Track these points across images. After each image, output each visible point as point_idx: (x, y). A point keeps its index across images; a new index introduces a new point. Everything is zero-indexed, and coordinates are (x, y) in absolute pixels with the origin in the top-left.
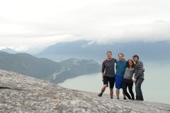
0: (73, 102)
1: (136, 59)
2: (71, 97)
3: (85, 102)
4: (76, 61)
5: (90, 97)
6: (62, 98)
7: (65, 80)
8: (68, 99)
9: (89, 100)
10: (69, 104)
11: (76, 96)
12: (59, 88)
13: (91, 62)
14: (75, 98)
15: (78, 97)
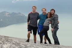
0: (5, 46)
2: (3, 42)
3: (14, 46)
4: (7, 14)
5: (18, 42)
10: (1, 47)
11: (7, 41)
13: (19, 15)
14: (6, 43)
15: (9, 42)
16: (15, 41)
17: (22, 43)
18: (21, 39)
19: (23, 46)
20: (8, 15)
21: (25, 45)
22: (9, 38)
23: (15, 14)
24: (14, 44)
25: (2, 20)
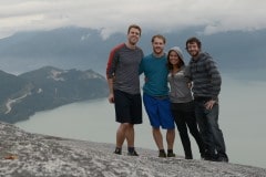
0: (50, 167)
1: (194, 48)
2: (44, 154)
3: (74, 165)
5: (85, 154)
6: (25, 156)
7: (32, 114)
8: (39, 159)
9: (84, 161)
10: (40, 170)
11: (56, 151)
12: (19, 134)
13: (89, 76)
14: (53, 157)
15: (60, 153)
16: (78, 151)
17: (97, 157)
18: (93, 143)
19: (99, 164)
20: (58, 76)
21: (105, 163)
22: (61, 143)
23: (79, 73)
24: (75, 160)
25: (40, 90)
